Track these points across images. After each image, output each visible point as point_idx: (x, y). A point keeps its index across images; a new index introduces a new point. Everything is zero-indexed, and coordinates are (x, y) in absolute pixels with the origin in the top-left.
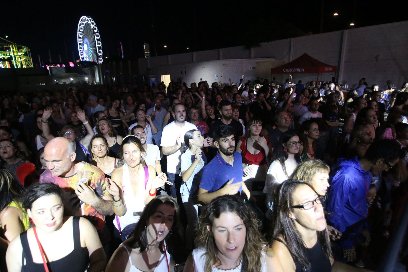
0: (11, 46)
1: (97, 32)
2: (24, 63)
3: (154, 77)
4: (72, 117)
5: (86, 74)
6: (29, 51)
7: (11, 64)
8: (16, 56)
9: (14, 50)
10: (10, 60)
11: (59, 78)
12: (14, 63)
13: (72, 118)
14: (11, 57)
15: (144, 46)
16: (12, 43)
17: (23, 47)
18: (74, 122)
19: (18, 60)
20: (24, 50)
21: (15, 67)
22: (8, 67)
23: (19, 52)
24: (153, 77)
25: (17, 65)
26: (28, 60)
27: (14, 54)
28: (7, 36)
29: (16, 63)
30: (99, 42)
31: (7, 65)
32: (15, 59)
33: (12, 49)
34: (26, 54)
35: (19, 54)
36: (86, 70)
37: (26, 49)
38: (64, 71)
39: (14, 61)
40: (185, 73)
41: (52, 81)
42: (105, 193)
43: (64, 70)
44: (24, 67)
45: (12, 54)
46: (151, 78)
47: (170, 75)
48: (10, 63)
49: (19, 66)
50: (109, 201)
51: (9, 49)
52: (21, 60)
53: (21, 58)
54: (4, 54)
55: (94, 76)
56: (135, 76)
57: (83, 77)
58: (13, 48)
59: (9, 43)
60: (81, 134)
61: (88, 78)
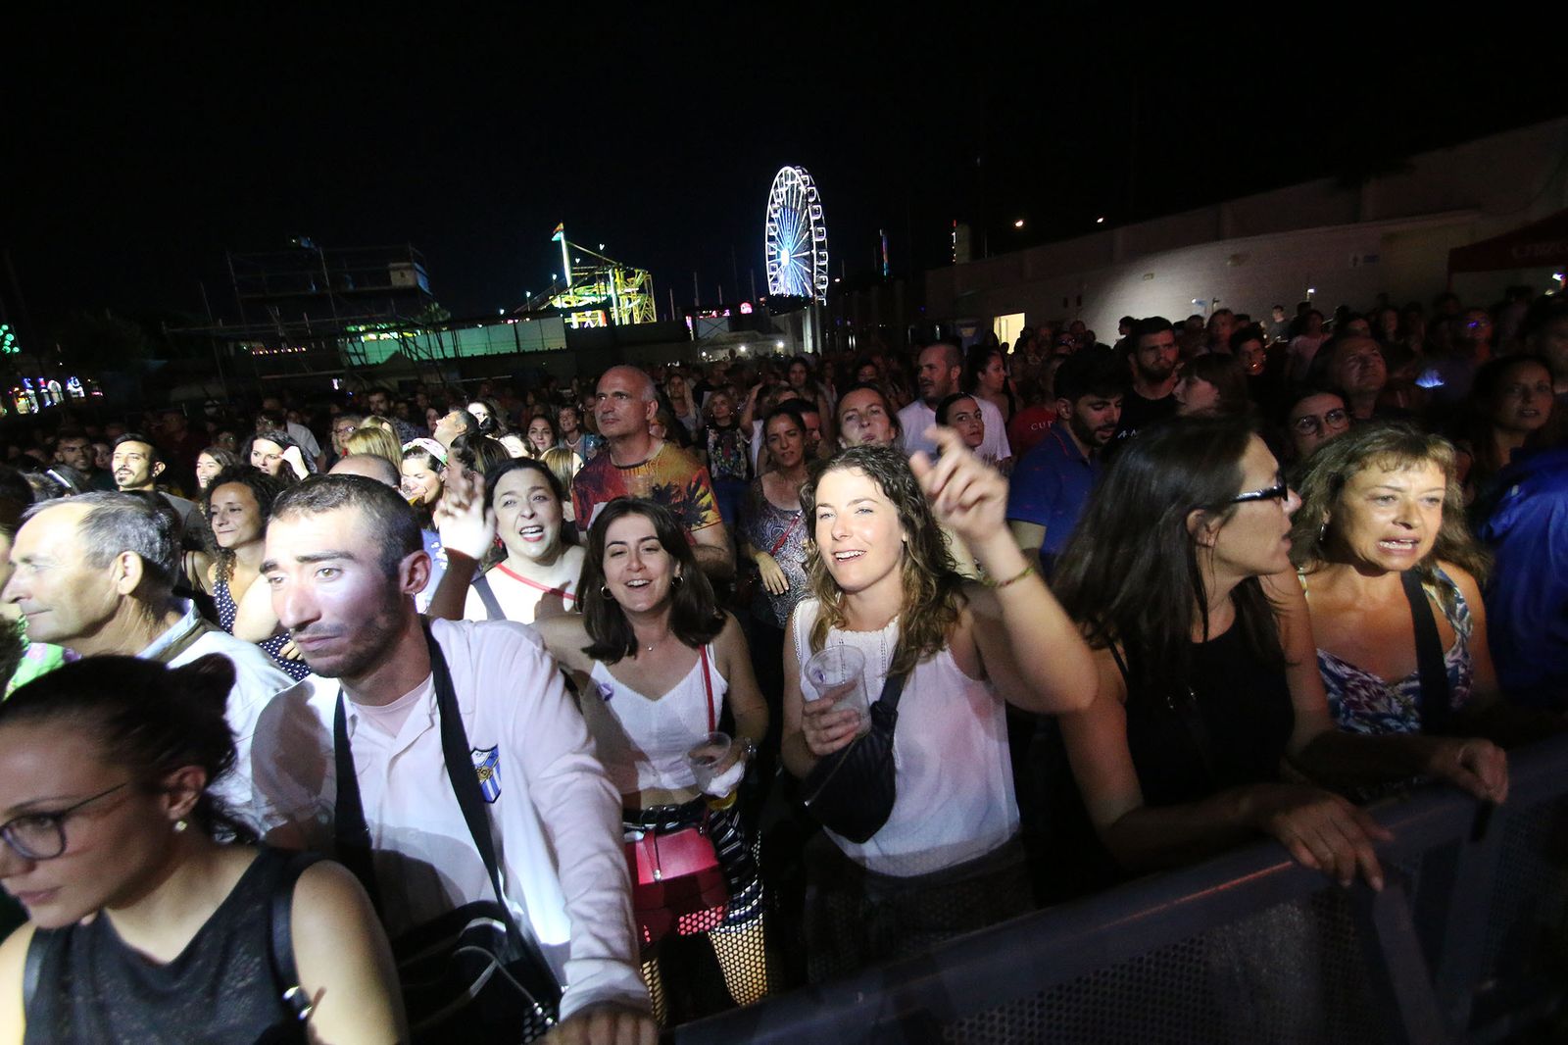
0: (610, 272)
1: (816, 202)
2: (637, 313)
3: (971, 325)
4: (715, 403)
5: (779, 332)
6: (648, 281)
7: (608, 315)
8: (621, 295)
9: (617, 280)
10: (606, 306)
11: (713, 345)
12: (615, 316)
13: (715, 409)
14: (609, 300)
15: (954, 234)
16: (612, 264)
17: (636, 271)
18: (720, 419)
19: (624, 305)
20: (638, 280)
21: (617, 324)
22: (601, 326)
23: (627, 284)
24: (967, 326)
25: (621, 319)
26: (647, 306)
27: (616, 292)
28: (602, 247)
29: (619, 314)
30: (820, 229)
31: (600, 320)
32: (619, 304)
33: (612, 278)
34: (641, 290)
35: (627, 290)
36: (782, 319)
37: (642, 277)
38: (728, 330)
39: (614, 309)
40: (1079, 301)
41: (695, 355)
42: (705, 517)
43: (725, 326)
44: (635, 323)
45: (611, 292)
46: (962, 329)
47: (1023, 315)
48: (606, 315)
49: (626, 321)
50: (710, 547)
51: (606, 278)
52: (631, 305)
53: (630, 300)
54: (595, 293)
55: (800, 338)
56: (913, 327)
57: (771, 339)
58: (615, 278)
59: (607, 263)
60: (732, 452)
61: (786, 343)
